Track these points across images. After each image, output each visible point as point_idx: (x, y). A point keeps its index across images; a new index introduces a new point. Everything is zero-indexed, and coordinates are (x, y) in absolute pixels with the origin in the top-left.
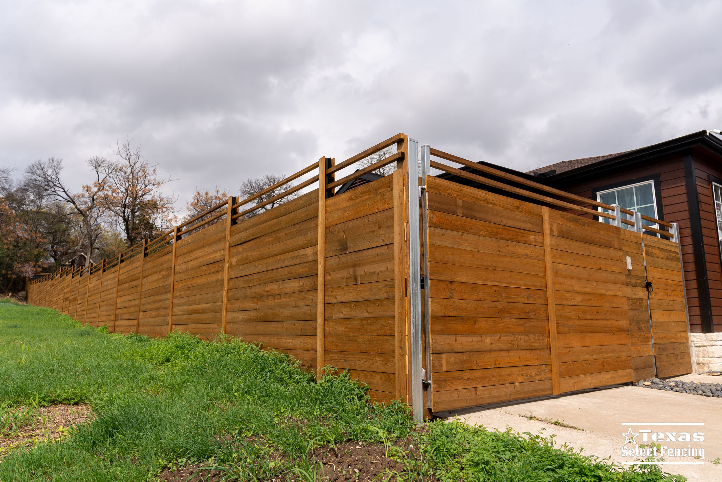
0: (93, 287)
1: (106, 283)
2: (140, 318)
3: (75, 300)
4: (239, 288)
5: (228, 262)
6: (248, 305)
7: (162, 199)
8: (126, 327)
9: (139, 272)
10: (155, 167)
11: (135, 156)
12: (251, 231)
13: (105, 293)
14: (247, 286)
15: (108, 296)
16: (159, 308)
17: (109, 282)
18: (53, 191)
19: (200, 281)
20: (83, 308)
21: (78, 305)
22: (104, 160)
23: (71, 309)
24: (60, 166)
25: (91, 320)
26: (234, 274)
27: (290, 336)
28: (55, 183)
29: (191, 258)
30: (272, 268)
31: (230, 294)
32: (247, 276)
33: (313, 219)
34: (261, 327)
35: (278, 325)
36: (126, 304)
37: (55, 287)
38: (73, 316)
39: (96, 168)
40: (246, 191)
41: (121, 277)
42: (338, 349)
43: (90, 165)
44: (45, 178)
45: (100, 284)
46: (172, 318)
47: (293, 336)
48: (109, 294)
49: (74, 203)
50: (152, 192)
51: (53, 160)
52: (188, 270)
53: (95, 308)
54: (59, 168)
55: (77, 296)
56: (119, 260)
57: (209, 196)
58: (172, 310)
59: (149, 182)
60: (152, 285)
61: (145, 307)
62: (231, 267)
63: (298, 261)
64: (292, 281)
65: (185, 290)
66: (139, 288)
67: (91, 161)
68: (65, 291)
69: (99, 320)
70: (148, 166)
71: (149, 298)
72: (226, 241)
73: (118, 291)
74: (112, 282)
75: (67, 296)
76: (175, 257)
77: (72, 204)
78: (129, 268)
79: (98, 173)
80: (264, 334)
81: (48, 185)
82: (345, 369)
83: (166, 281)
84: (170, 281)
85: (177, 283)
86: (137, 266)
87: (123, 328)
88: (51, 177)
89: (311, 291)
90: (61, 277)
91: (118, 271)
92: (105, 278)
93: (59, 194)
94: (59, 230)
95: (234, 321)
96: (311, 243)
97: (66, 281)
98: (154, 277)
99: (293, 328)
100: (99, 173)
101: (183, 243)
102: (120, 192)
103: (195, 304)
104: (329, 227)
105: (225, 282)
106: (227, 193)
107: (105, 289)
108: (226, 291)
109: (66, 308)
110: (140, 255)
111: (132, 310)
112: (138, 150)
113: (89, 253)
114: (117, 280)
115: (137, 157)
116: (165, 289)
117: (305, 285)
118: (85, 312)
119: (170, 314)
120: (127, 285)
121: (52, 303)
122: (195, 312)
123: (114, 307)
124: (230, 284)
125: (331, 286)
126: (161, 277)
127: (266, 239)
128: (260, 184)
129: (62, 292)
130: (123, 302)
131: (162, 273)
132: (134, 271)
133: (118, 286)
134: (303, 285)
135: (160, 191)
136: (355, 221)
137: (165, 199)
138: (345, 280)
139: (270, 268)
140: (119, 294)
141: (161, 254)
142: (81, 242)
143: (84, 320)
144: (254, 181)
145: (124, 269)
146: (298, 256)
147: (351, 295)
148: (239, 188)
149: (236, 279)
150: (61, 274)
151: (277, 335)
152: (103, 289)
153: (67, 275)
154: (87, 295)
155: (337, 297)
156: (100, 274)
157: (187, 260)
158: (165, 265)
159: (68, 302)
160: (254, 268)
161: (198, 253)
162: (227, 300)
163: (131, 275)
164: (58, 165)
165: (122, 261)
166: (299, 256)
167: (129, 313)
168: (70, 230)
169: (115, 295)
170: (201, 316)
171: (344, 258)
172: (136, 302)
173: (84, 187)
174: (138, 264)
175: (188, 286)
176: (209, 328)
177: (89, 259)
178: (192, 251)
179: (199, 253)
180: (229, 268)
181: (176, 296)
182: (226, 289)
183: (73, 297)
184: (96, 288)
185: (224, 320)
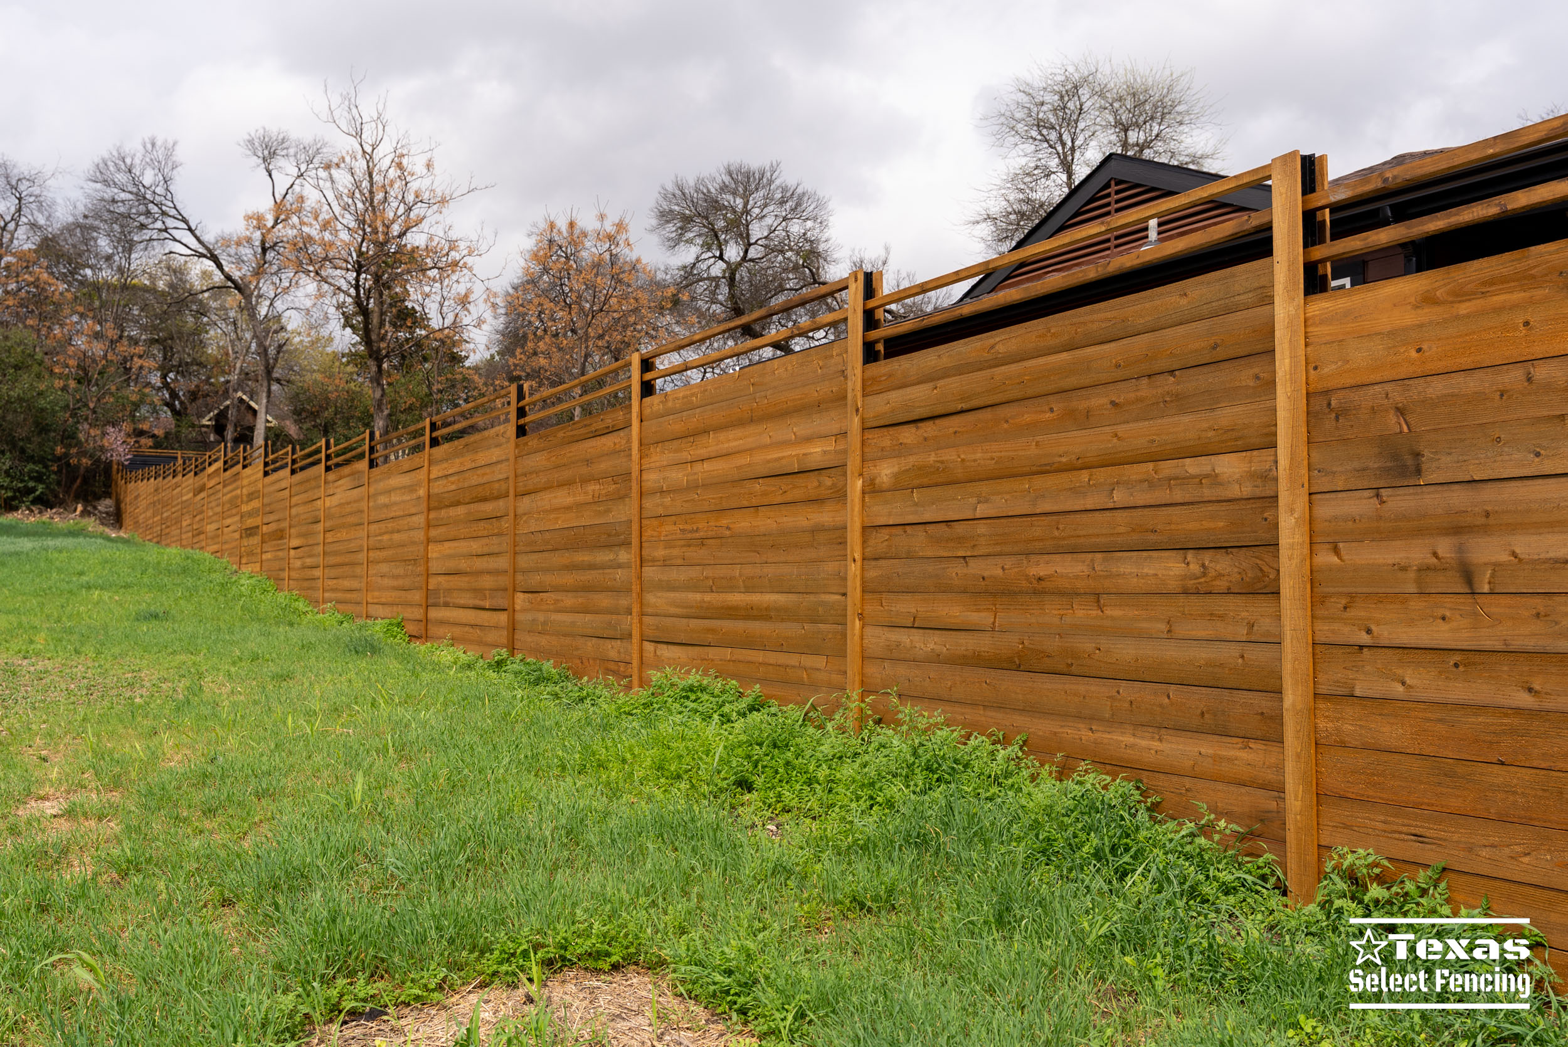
0: (340, 505)
1: (382, 500)
2: (517, 607)
3: (279, 535)
4: (910, 556)
5: (861, 475)
6: (953, 611)
7: (453, 245)
8: (467, 629)
9: (501, 477)
10: (429, 155)
11: (374, 124)
12: (953, 384)
13: (382, 525)
14: (946, 554)
15: (396, 536)
16: (587, 588)
17: (395, 498)
18: (160, 230)
19: (743, 523)
20: (309, 561)
21: (292, 552)
22: (283, 139)
23: (268, 560)
24: (174, 159)
25: (339, 595)
26: (884, 513)
27: (1150, 730)
28: (164, 208)
29: (703, 452)
30: (1055, 508)
31: (872, 574)
32: (943, 525)
33: (1242, 362)
34: (1014, 685)
35: (1093, 688)
36: (463, 565)
37: (209, 496)
38: (278, 579)
39: (264, 160)
40: (671, 211)
41: (438, 488)
42: (1385, 796)
43: (249, 153)
44: (137, 194)
45: (362, 499)
46: (641, 622)
47: (1163, 731)
48: (398, 531)
49: (215, 259)
50: (424, 225)
51: (153, 145)
52: (697, 487)
53: (353, 564)
54: (170, 164)
55: (285, 524)
56: (427, 438)
57: (577, 232)
58: (640, 595)
59: (417, 197)
60: (558, 518)
61: (535, 580)
62: (872, 489)
63: (1178, 496)
64: (1150, 557)
65: (689, 546)
66: (505, 524)
67: (251, 142)
68: (245, 508)
69: (370, 600)
70: (412, 152)
71: (546, 554)
72: (850, 409)
73: (429, 525)
74: (406, 498)
75: (250, 522)
76: (641, 444)
77: (211, 263)
78: (467, 462)
79: (270, 175)
80: (1031, 709)
81: (148, 213)
82: (1426, 866)
83: (608, 511)
84: (626, 511)
85: (655, 522)
86: (494, 459)
87: (457, 631)
88: (154, 192)
89: (1243, 597)
90: (225, 470)
91: (426, 468)
92: (381, 485)
93: (178, 238)
94: (180, 332)
95: (893, 656)
96: (1236, 439)
97: (245, 482)
98: (562, 498)
99: (1161, 706)
100: (274, 173)
101: (670, 404)
102: (339, 227)
103: (732, 589)
104: (1327, 392)
105: (854, 537)
106: (627, 221)
107: (383, 516)
108: (859, 563)
109: (251, 553)
110: (500, 429)
111: (487, 582)
112: (381, 107)
113: (264, 395)
114: (422, 492)
115: (380, 127)
116: (609, 535)
117: (1212, 573)
118: (317, 573)
119: (635, 610)
120: (461, 511)
121: (202, 537)
122: (731, 612)
123: (421, 569)
124: (872, 542)
125: (1344, 590)
126: (589, 498)
127: (1027, 415)
128: (709, 191)
129: (234, 511)
130: (451, 557)
131: (592, 487)
132: (484, 475)
133: (429, 510)
134: (1204, 574)
135: (448, 222)
136: (1459, 378)
137: (462, 245)
138: (1412, 575)
139: (1047, 507)
140: (433, 533)
141: (583, 431)
142: (238, 365)
143: (319, 595)
144: (692, 183)
145: (445, 465)
146: (1176, 478)
147: (1444, 627)
148: (653, 204)
149: (899, 530)
150: (225, 462)
151: (1091, 718)
152: (374, 516)
153: (244, 467)
154: (320, 527)
155: (1373, 627)
156: (362, 472)
157: (685, 456)
158: (603, 466)
159: (256, 540)
160: (974, 500)
161: (732, 440)
162: (863, 591)
163: (474, 482)
164: (168, 157)
165: (435, 442)
166: (1183, 480)
167: (476, 591)
168: (207, 332)
169: (420, 535)
170: (756, 627)
171: (1401, 502)
172: (502, 563)
173: (248, 218)
174: (495, 454)
175: (697, 535)
176: (794, 667)
177: (263, 410)
178: (706, 432)
179: (735, 440)
180: (864, 493)
181: (653, 561)
182: (857, 556)
183: (273, 527)
184: (348, 509)
185: (858, 649)
